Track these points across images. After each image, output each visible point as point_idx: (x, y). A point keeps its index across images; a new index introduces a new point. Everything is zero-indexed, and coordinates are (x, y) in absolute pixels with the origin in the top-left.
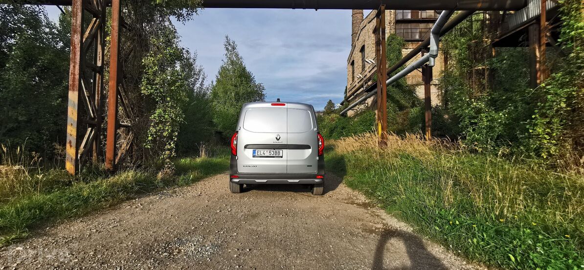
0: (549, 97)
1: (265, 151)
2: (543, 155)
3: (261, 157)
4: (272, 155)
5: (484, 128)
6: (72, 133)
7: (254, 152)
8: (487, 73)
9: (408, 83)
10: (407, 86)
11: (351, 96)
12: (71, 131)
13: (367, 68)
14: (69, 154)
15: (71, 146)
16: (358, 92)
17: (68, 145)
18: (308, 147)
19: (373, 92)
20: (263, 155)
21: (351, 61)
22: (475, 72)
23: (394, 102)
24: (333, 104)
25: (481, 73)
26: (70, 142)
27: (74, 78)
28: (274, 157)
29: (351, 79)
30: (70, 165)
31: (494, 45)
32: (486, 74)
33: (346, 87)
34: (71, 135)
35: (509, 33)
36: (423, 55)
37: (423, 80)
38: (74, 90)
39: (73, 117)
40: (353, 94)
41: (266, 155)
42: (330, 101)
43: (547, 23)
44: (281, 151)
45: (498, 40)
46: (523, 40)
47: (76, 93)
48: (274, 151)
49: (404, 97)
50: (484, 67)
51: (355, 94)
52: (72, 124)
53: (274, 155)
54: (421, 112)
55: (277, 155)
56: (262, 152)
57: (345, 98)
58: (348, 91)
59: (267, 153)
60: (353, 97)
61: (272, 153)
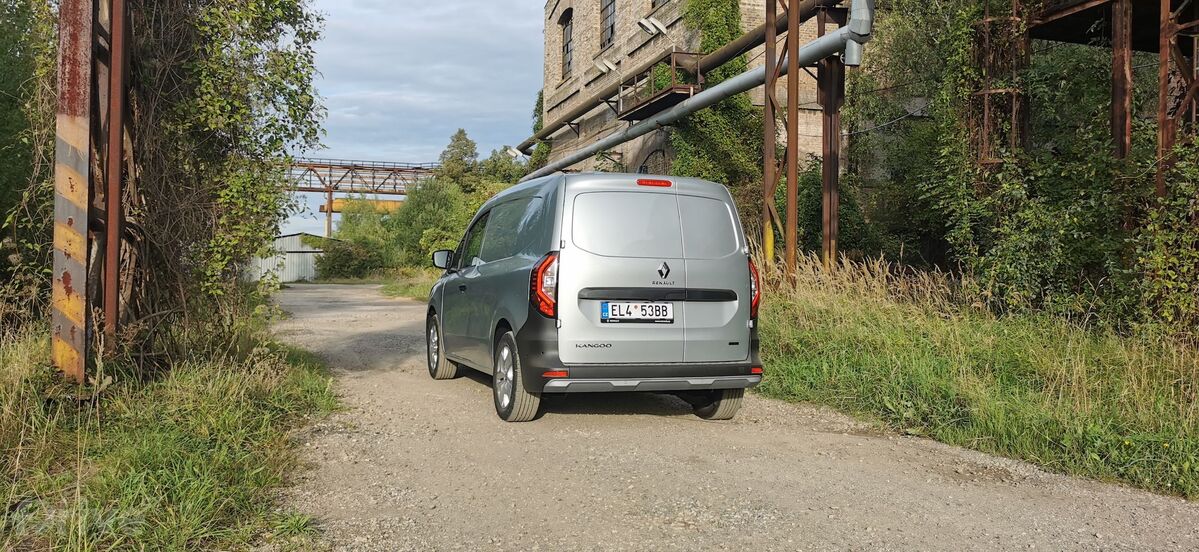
0: (1183, 185)
1: (632, 305)
2: (1165, 314)
3: (622, 321)
4: (648, 317)
5: (1024, 248)
6: (71, 250)
7: (604, 309)
8: (1016, 107)
9: (753, 102)
10: (752, 112)
11: (562, 125)
12: (70, 242)
13: (624, 40)
14: (63, 315)
15: (69, 291)
16: (585, 117)
17: (58, 289)
18: (729, 296)
19: (652, 121)
20: (627, 316)
21: (560, 10)
22: (989, 101)
23: (713, 158)
24: (471, 145)
25: (1002, 105)
26: (67, 278)
27: (74, 74)
28: (652, 321)
29: (558, 72)
30: (68, 348)
31: (1034, 33)
32: (1014, 109)
33: (541, 94)
34: (69, 255)
35: (1067, 9)
36: (821, 33)
37: (821, 101)
38: (73, 113)
39: (71, 197)
40: (568, 120)
41: (633, 316)
42: (461, 132)
43: (1172, 15)
44: (669, 306)
45: (1038, 22)
46: (1097, 33)
47: (84, 123)
48: (654, 305)
49: (744, 142)
50: (1010, 90)
51: (575, 121)
52: (70, 222)
53: (654, 317)
54: (806, 191)
55: (661, 317)
56: (622, 308)
57: (536, 129)
58: (545, 109)
59: (636, 310)
60: (567, 128)
61: (649, 311)
